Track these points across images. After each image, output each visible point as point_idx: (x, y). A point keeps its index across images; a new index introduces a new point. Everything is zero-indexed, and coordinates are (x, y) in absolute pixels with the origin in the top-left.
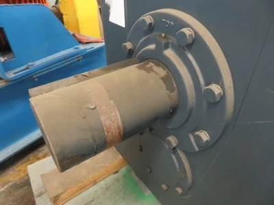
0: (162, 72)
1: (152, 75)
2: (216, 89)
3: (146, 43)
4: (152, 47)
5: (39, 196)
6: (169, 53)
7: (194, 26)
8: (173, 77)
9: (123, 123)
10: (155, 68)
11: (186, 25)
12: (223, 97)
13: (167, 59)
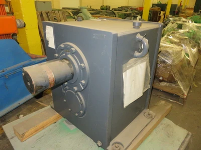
0: (68, 62)
1: (64, 63)
2: (82, 65)
3: (63, 53)
4: (64, 54)
5: (12, 138)
6: (70, 56)
7: (75, 48)
8: (71, 63)
9: (55, 77)
10: (65, 61)
11: (73, 47)
12: (85, 67)
13: (68, 58)
